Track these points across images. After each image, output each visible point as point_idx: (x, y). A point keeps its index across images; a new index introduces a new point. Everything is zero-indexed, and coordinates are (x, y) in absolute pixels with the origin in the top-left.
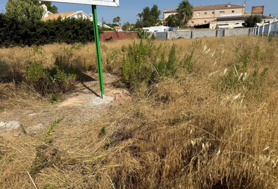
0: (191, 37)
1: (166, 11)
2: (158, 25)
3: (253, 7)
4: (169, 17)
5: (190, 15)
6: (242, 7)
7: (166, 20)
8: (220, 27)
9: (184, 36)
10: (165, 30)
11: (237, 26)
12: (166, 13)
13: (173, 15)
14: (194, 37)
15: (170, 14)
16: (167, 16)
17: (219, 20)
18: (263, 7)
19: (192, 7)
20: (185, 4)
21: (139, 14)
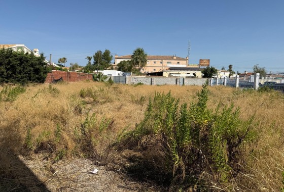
0: (151, 84)
1: (117, 57)
2: (110, 70)
3: (200, 60)
4: (121, 63)
5: (144, 62)
6: (186, 60)
7: (118, 65)
8: (174, 75)
9: (144, 83)
10: (119, 74)
11: (188, 75)
12: (117, 58)
13: (124, 61)
14: (155, 83)
15: (122, 60)
16: (118, 61)
17: (171, 69)
18: (209, 60)
19: (146, 55)
20: (139, 52)
21: (88, 57)
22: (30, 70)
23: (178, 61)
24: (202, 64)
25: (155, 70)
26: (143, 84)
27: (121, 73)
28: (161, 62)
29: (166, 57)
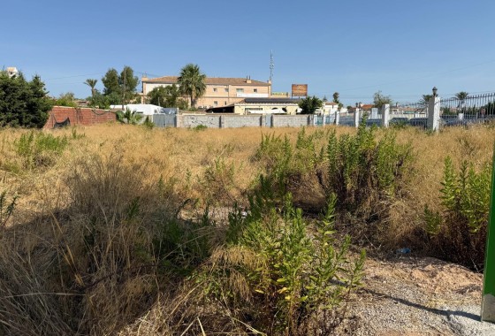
0: (220, 126)
1: (146, 79)
2: (135, 103)
3: (293, 86)
4: (155, 90)
5: (201, 89)
6: (268, 85)
7: (149, 95)
8: (252, 112)
9: (207, 125)
10: (156, 111)
11: (275, 111)
12: (147, 82)
13: (161, 88)
14: (225, 125)
15: (157, 85)
16: (149, 88)
17: (248, 101)
18: (306, 85)
19: (203, 76)
20: (191, 71)
21: (88, 81)
22: (22, 106)
23: (255, 88)
24: (295, 92)
25: (216, 102)
26: (206, 127)
27: (158, 108)
28: (227, 90)
29: (234, 80)
